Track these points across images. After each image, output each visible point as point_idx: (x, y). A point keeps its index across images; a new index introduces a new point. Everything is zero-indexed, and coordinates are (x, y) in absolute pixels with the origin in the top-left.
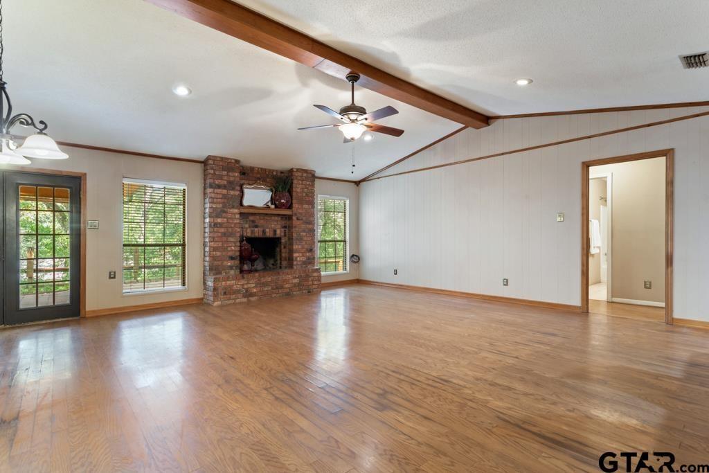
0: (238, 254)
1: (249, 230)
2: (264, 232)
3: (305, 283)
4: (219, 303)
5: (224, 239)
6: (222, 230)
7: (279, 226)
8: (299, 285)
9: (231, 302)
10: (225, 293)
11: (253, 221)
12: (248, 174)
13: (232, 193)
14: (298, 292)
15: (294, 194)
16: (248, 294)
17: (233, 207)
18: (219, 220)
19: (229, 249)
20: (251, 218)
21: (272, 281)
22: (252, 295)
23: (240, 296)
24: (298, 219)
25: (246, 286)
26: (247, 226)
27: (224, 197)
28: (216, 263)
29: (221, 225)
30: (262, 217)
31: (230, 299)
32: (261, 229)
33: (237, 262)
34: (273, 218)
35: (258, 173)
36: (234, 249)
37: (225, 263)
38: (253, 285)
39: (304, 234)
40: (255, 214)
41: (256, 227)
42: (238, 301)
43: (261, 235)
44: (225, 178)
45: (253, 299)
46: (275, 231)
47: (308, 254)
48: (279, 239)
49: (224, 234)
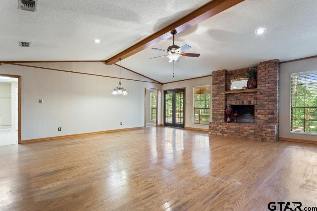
0: (224, 113)
1: (234, 102)
2: (243, 102)
3: (259, 134)
4: (211, 133)
5: (218, 106)
6: (217, 102)
7: (253, 99)
8: (254, 134)
9: (215, 133)
10: (213, 129)
11: (237, 97)
12: (234, 74)
13: (221, 85)
14: (253, 138)
15: (258, 78)
16: (223, 132)
17: (222, 92)
18: (216, 98)
19: (220, 110)
20: (236, 95)
21: (236, 128)
22: (225, 133)
23: (219, 132)
24: (261, 94)
25: (222, 128)
26: (233, 100)
27: (218, 88)
28: (214, 116)
29: (217, 100)
30: (241, 95)
31: (215, 132)
32: (241, 101)
33: (224, 117)
34: (249, 94)
35: (239, 71)
36: (222, 111)
37: (218, 117)
38: (225, 128)
39: (267, 103)
40: (238, 93)
41: (238, 100)
42: (218, 134)
43: (241, 104)
44: (219, 79)
45: (225, 135)
46: (250, 102)
47: (270, 116)
48: (253, 106)
49: (218, 104)
